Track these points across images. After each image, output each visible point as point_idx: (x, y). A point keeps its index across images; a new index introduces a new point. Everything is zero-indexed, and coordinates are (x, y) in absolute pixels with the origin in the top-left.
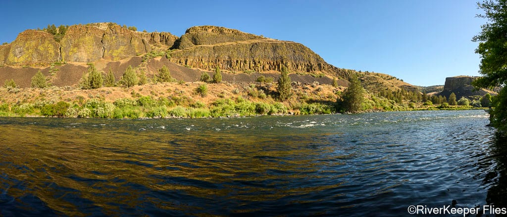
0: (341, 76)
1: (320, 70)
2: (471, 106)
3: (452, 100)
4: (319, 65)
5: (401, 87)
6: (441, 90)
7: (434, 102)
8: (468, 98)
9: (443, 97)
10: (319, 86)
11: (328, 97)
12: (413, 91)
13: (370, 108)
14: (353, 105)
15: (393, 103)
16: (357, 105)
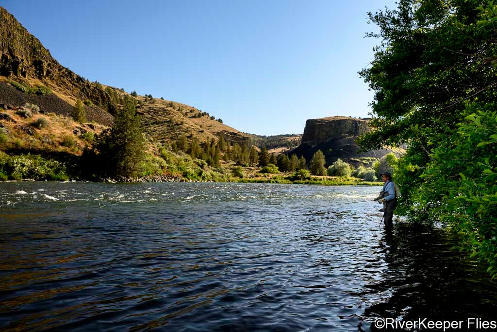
0: (92, 98)
1: (40, 78)
2: (354, 178)
3: (318, 165)
4: (38, 65)
5: (218, 134)
6: (295, 143)
7: (283, 167)
8: (350, 162)
9: (299, 158)
10: (38, 116)
11: (62, 144)
12: (241, 144)
13: (156, 173)
14: (122, 164)
15: (202, 166)
16: (131, 164)
